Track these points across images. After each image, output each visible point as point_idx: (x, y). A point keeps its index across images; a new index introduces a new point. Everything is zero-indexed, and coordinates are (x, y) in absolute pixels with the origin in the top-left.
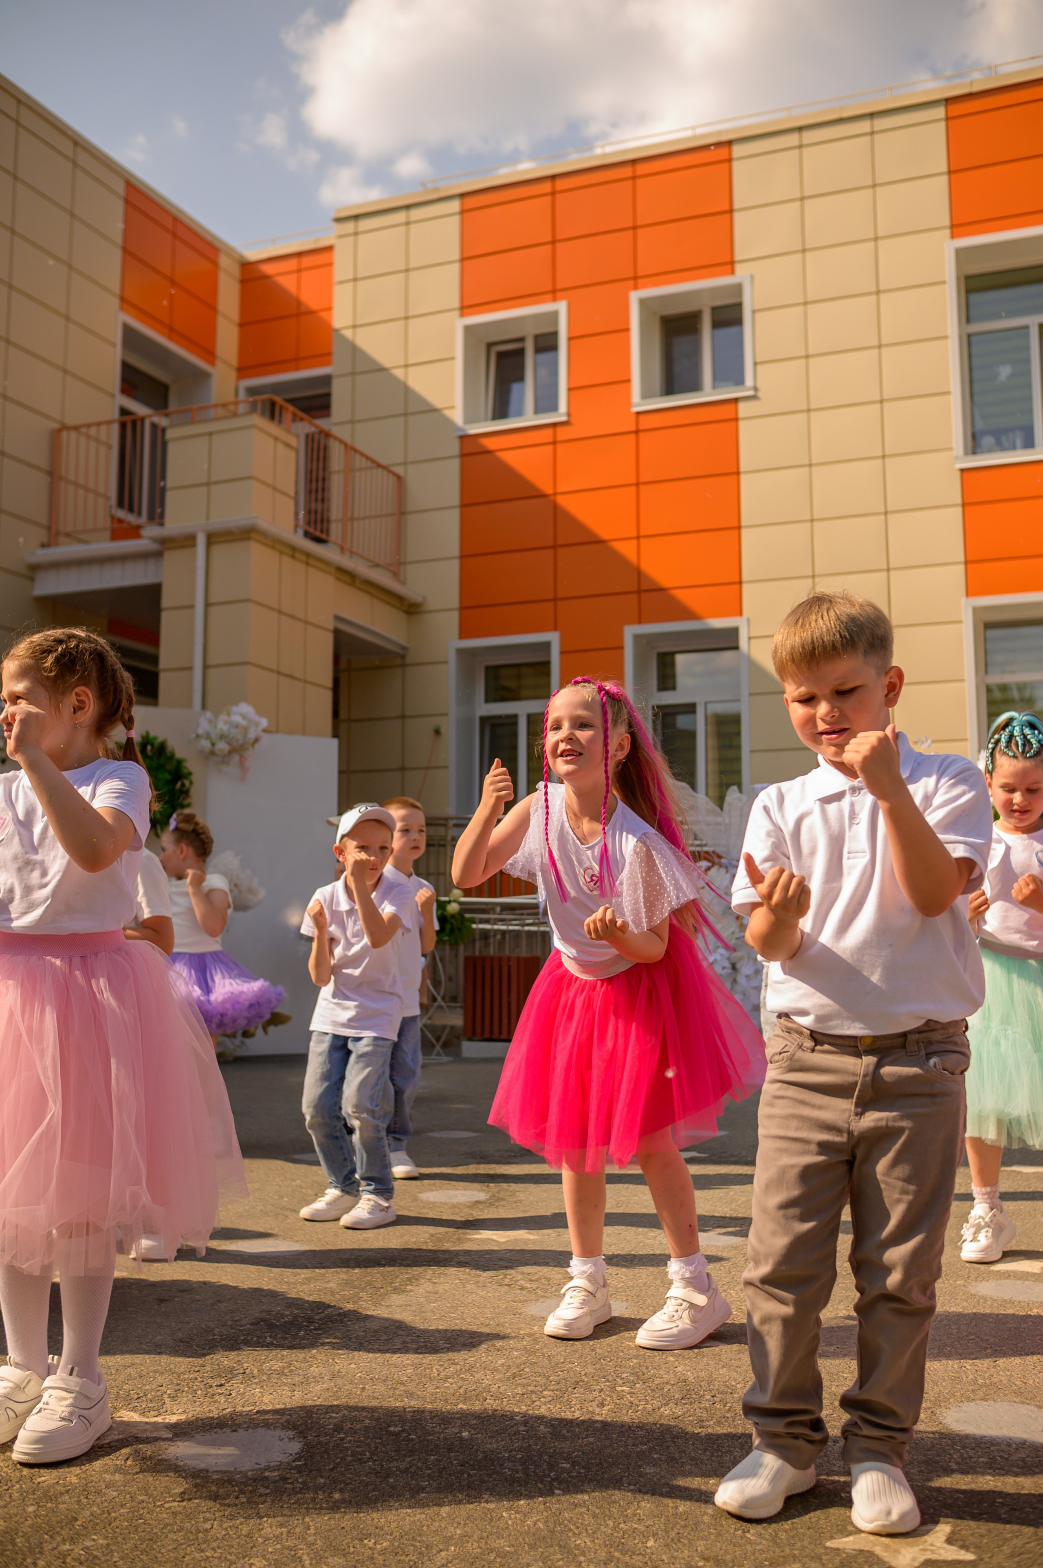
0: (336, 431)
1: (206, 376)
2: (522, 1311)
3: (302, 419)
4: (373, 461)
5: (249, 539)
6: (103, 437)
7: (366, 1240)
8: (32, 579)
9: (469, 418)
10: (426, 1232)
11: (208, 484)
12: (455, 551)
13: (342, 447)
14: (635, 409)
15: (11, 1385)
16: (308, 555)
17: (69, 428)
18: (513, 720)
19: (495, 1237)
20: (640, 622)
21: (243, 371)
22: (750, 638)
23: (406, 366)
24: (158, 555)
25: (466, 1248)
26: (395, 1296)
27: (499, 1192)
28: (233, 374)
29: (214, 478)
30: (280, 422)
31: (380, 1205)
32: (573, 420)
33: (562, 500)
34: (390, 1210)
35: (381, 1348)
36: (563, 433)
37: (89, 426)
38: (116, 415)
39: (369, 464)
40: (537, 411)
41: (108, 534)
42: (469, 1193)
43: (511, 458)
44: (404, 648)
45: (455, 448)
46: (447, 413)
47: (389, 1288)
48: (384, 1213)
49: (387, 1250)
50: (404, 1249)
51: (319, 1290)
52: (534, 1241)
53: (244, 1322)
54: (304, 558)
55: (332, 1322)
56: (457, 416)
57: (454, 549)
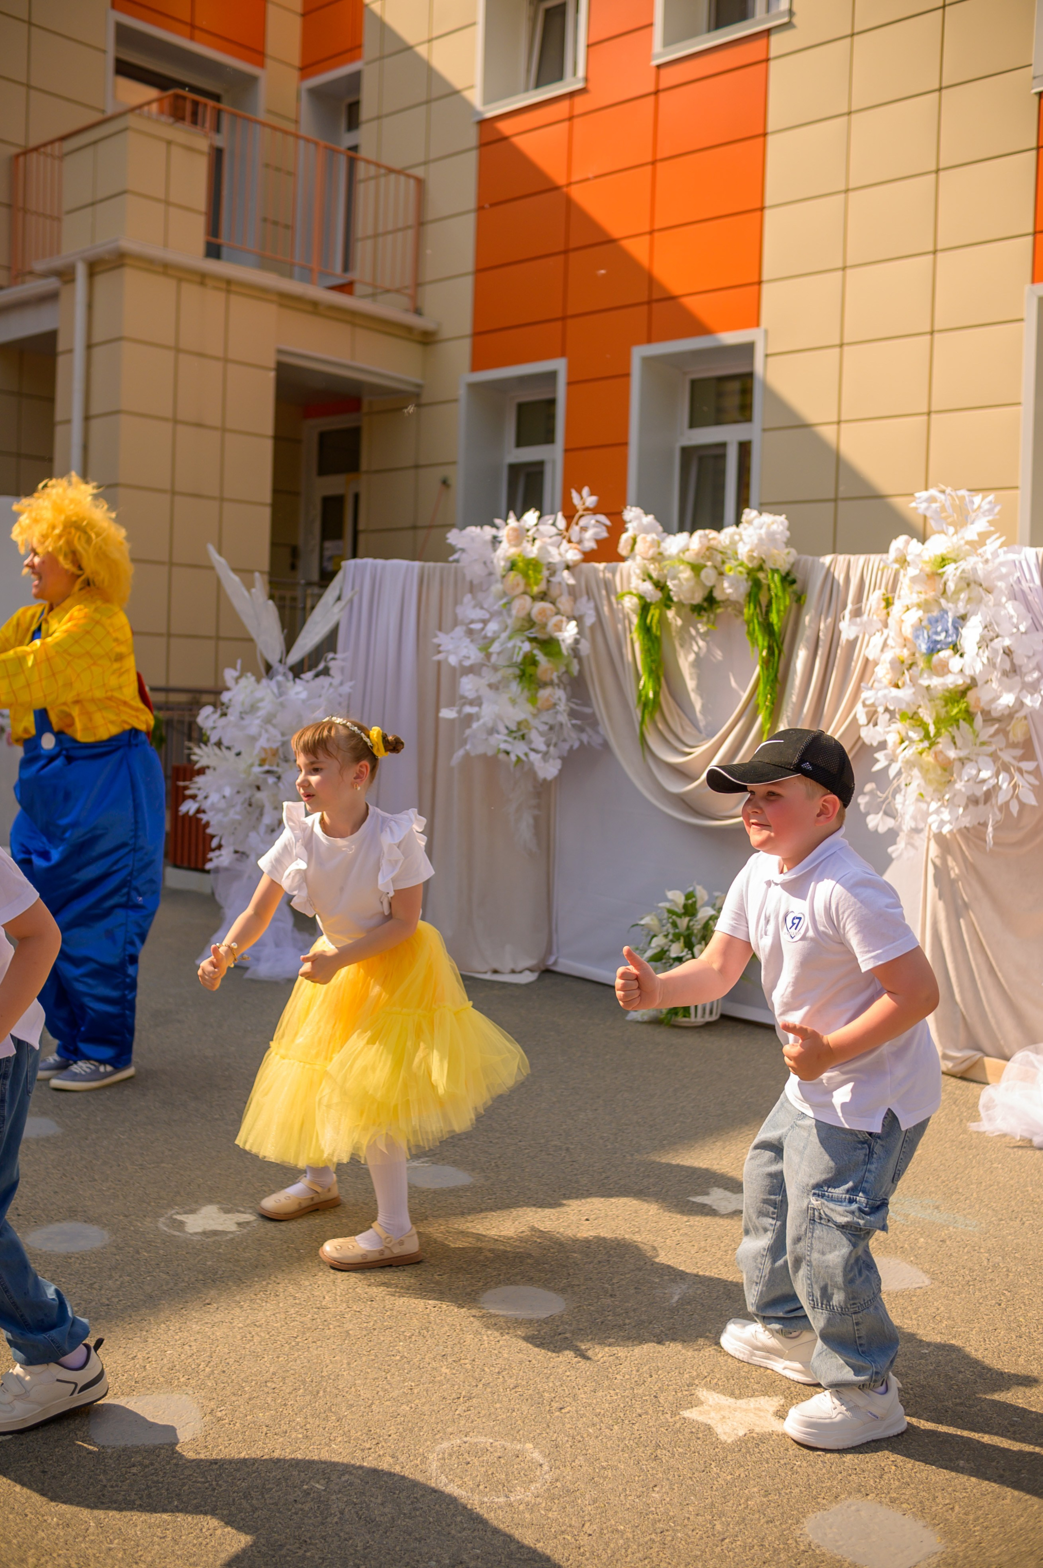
1: (252, 80)
5: (124, 266)
9: (488, 99)
11: (93, 204)
12: (470, 265)
14: (654, 62)
16: (227, 281)
17: (29, 151)
20: (649, 340)
21: (308, 66)
22: (767, 356)
23: (431, 39)
28: (293, 73)
29: (96, 199)
30: (194, 122)
32: (591, 86)
33: (577, 194)
36: (578, 105)
44: (419, 386)
45: (472, 137)
46: (467, 94)
56: (475, 97)
57: (470, 262)
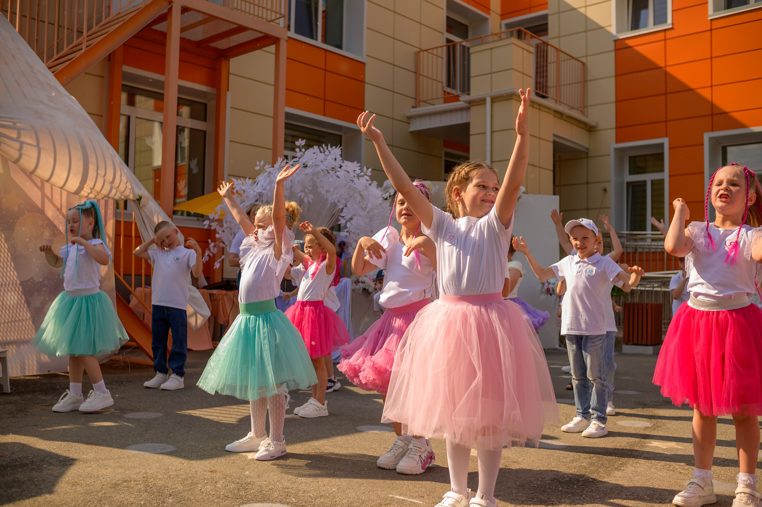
0: (551, 42)
1: (486, 19)
2: (683, 484)
3: (535, 37)
4: (570, 56)
5: (511, 99)
6: (440, 54)
7: (596, 443)
8: (409, 123)
9: (619, 31)
10: (624, 441)
11: (491, 73)
12: (613, 99)
13: (555, 50)
14: (710, 18)
15: (454, 500)
16: (540, 105)
17: (423, 51)
18: (644, 183)
19: (660, 446)
20: (713, 130)
21: (503, 16)
23: (586, 6)
24: (468, 109)
25: (647, 450)
26: (616, 472)
27: (657, 423)
28: (499, 17)
29: (493, 71)
30: (524, 40)
31: (600, 426)
32: (674, 27)
33: (669, 69)
34: (605, 429)
35: (616, 497)
36: (669, 34)
37: (432, 49)
38: (445, 43)
39: (569, 57)
40: (655, 24)
41: (442, 100)
42: (642, 422)
43: (643, 50)
44: (587, 149)
45: (612, 47)
46: (608, 29)
47: (612, 468)
48: (602, 430)
49: (607, 449)
50: (616, 449)
51: (579, 466)
52: (681, 450)
53: (546, 479)
54: (537, 107)
55: (589, 482)
56: (613, 30)
57: (612, 97)
